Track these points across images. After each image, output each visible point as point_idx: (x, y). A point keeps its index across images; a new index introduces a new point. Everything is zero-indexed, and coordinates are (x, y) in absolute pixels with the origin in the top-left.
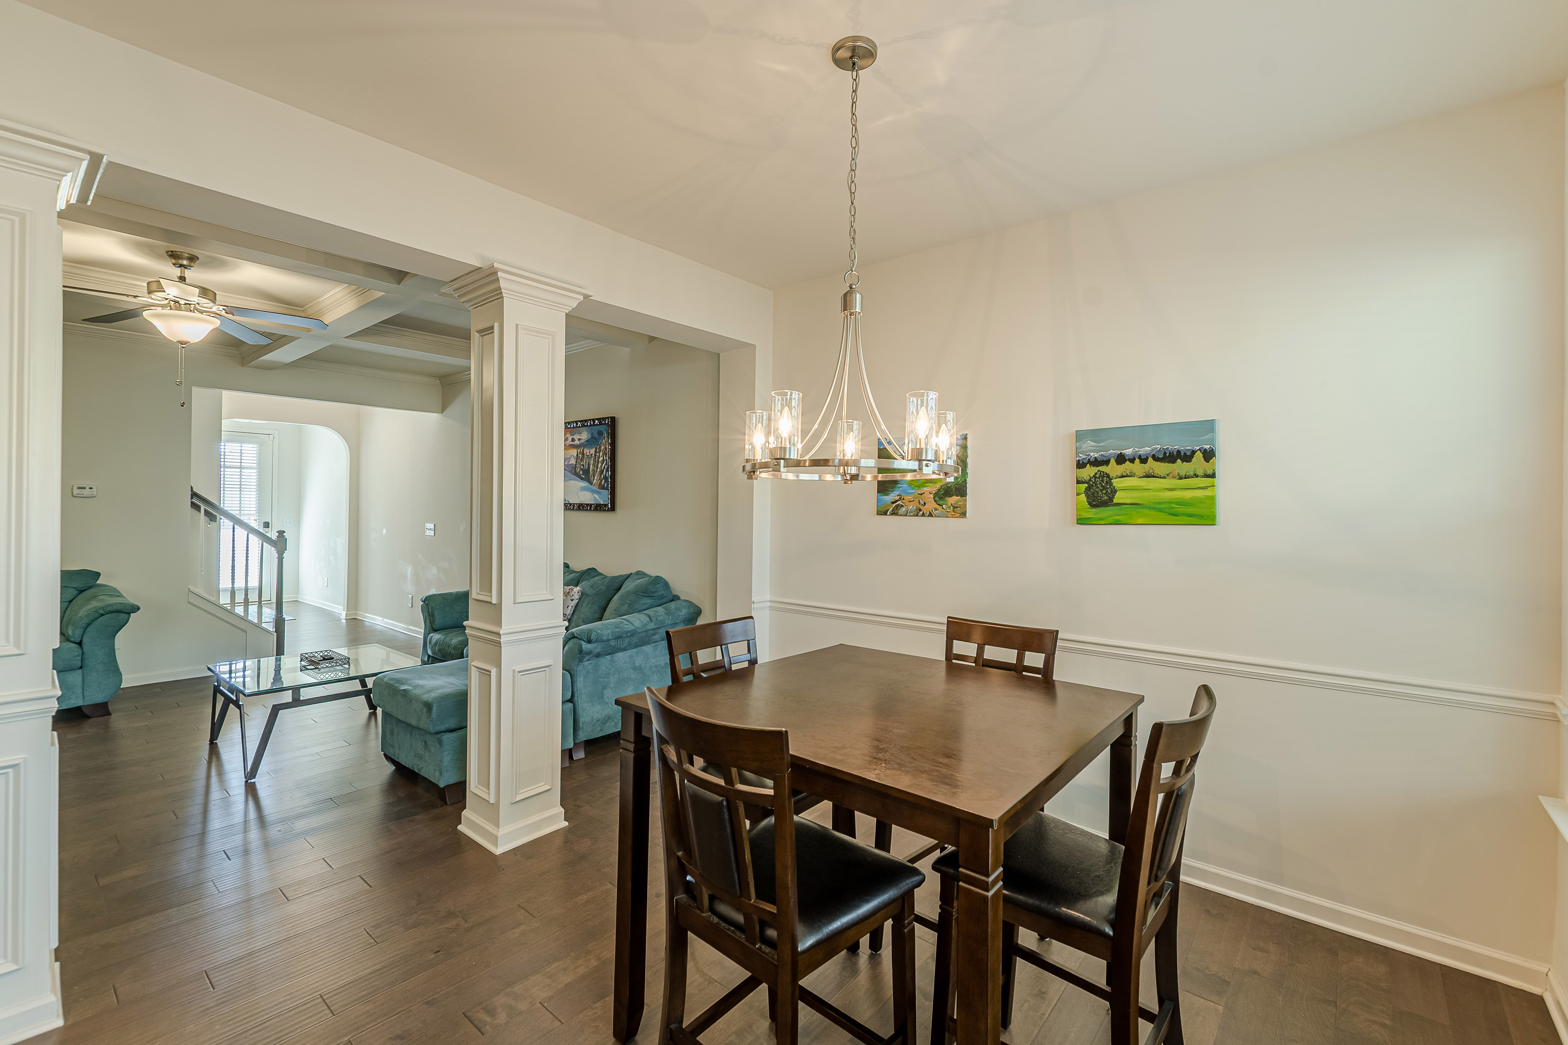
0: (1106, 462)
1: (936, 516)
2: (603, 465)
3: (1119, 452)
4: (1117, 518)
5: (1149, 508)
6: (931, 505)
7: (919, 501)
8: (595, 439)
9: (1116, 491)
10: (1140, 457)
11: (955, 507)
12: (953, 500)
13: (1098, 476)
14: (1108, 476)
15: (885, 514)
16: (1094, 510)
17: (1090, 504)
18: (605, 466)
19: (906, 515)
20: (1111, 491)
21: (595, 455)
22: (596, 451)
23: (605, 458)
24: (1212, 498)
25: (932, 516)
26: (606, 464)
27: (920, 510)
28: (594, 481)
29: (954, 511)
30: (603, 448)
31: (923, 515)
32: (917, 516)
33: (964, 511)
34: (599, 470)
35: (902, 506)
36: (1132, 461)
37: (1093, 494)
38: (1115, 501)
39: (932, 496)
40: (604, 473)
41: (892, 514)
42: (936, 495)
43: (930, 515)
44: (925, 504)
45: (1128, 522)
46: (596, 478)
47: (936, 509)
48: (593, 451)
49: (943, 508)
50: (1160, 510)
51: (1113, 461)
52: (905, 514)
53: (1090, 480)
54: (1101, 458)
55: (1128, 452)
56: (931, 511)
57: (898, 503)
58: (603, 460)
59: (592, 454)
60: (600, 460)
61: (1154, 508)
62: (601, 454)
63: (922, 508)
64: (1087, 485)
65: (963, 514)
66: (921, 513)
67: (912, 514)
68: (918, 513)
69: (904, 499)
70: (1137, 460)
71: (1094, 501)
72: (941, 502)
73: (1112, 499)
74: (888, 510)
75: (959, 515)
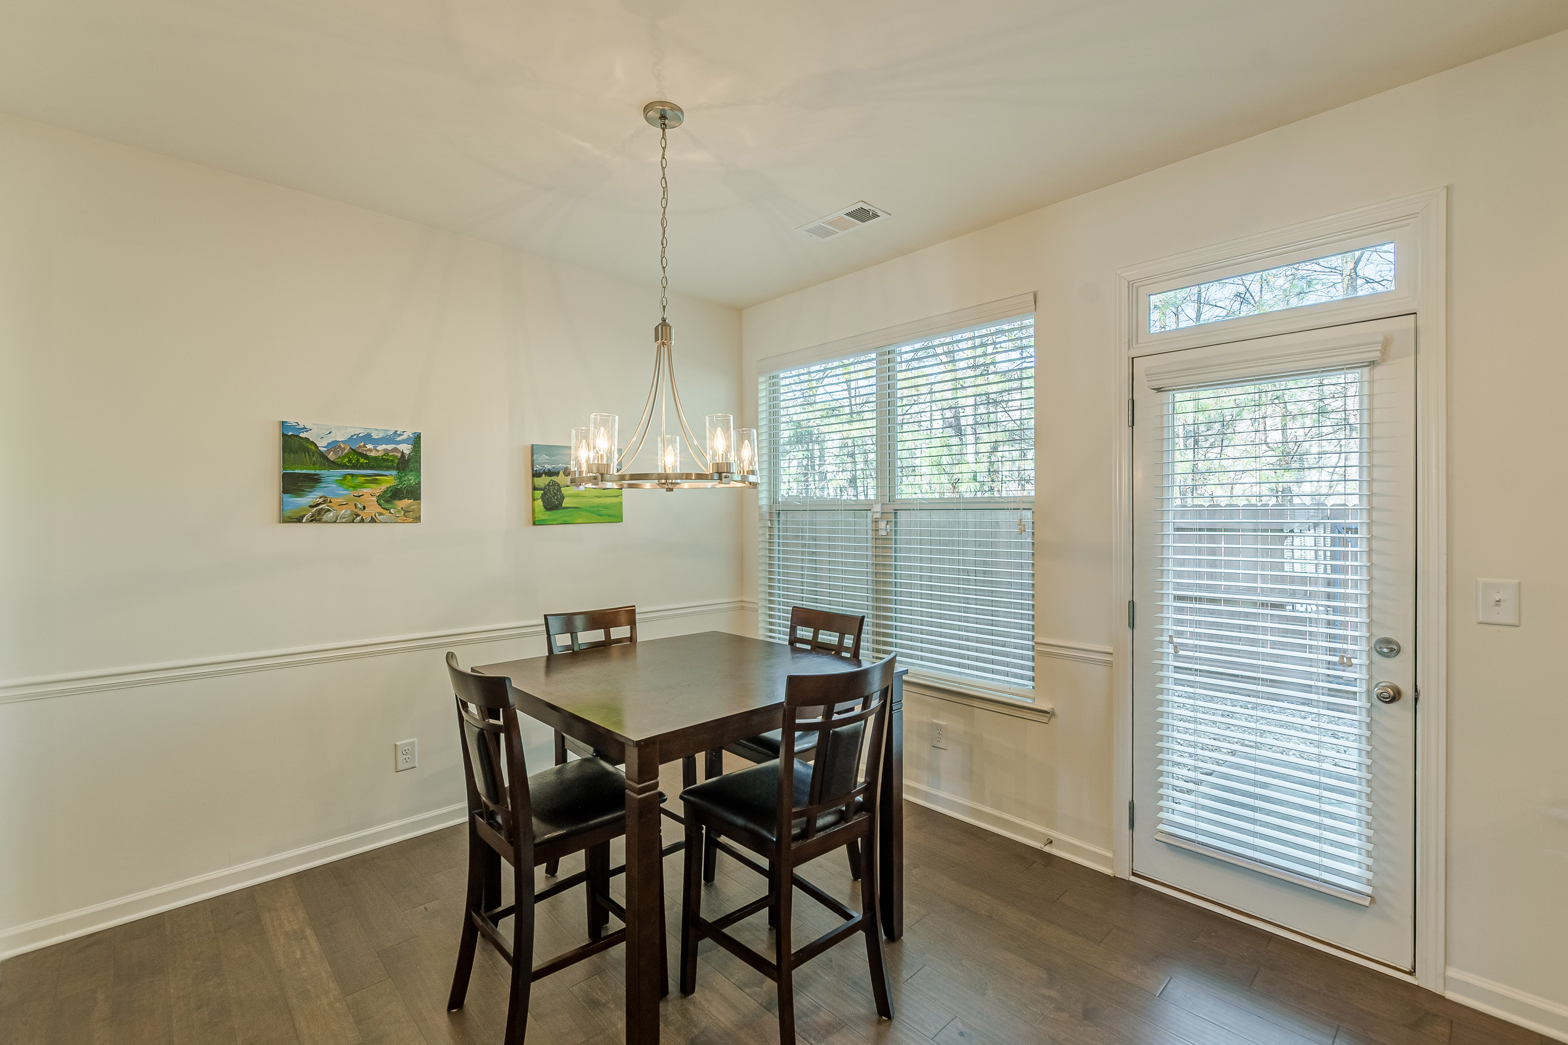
0: (557, 474)
1: (381, 522)
3: (565, 466)
4: (565, 519)
5: (586, 511)
6: (374, 509)
7: (355, 505)
9: (564, 498)
11: (406, 512)
12: (405, 503)
13: (551, 484)
14: (558, 485)
15: (299, 520)
16: (548, 513)
17: (545, 507)
19: (335, 522)
20: (561, 497)
24: (622, 504)
25: (376, 522)
27: (358, 515)
29: (405, 515)
31: (362, 521)
32: (353, 522)
33: (417, 515)
35: (329, 510)
37: (548, 499)
38: (563, 505)
39: (375, 499)
41: (313, 520)
42: (380, 497)
43: (373, 521)
44: (364, 508)
45: (573, 522)
47: (381, 514)
49: (390, 513)
50: (592, 512)
51: (561, 473)
52: (334, 520)
53: (545, 488)
54: (554, 470)
56: (374, 516)
57: (321, 507)
61: (589, 511)
63: (359, 512)
64: (543, 492)
65: (418, 519)
66: (359, 518)
67: (344, 520)
68: (354, 518)
69: (330, 502)
71: (548, 505)
72: (388, 506)
73: (561, 504)
74: (304, 516)
75: (411, 520)
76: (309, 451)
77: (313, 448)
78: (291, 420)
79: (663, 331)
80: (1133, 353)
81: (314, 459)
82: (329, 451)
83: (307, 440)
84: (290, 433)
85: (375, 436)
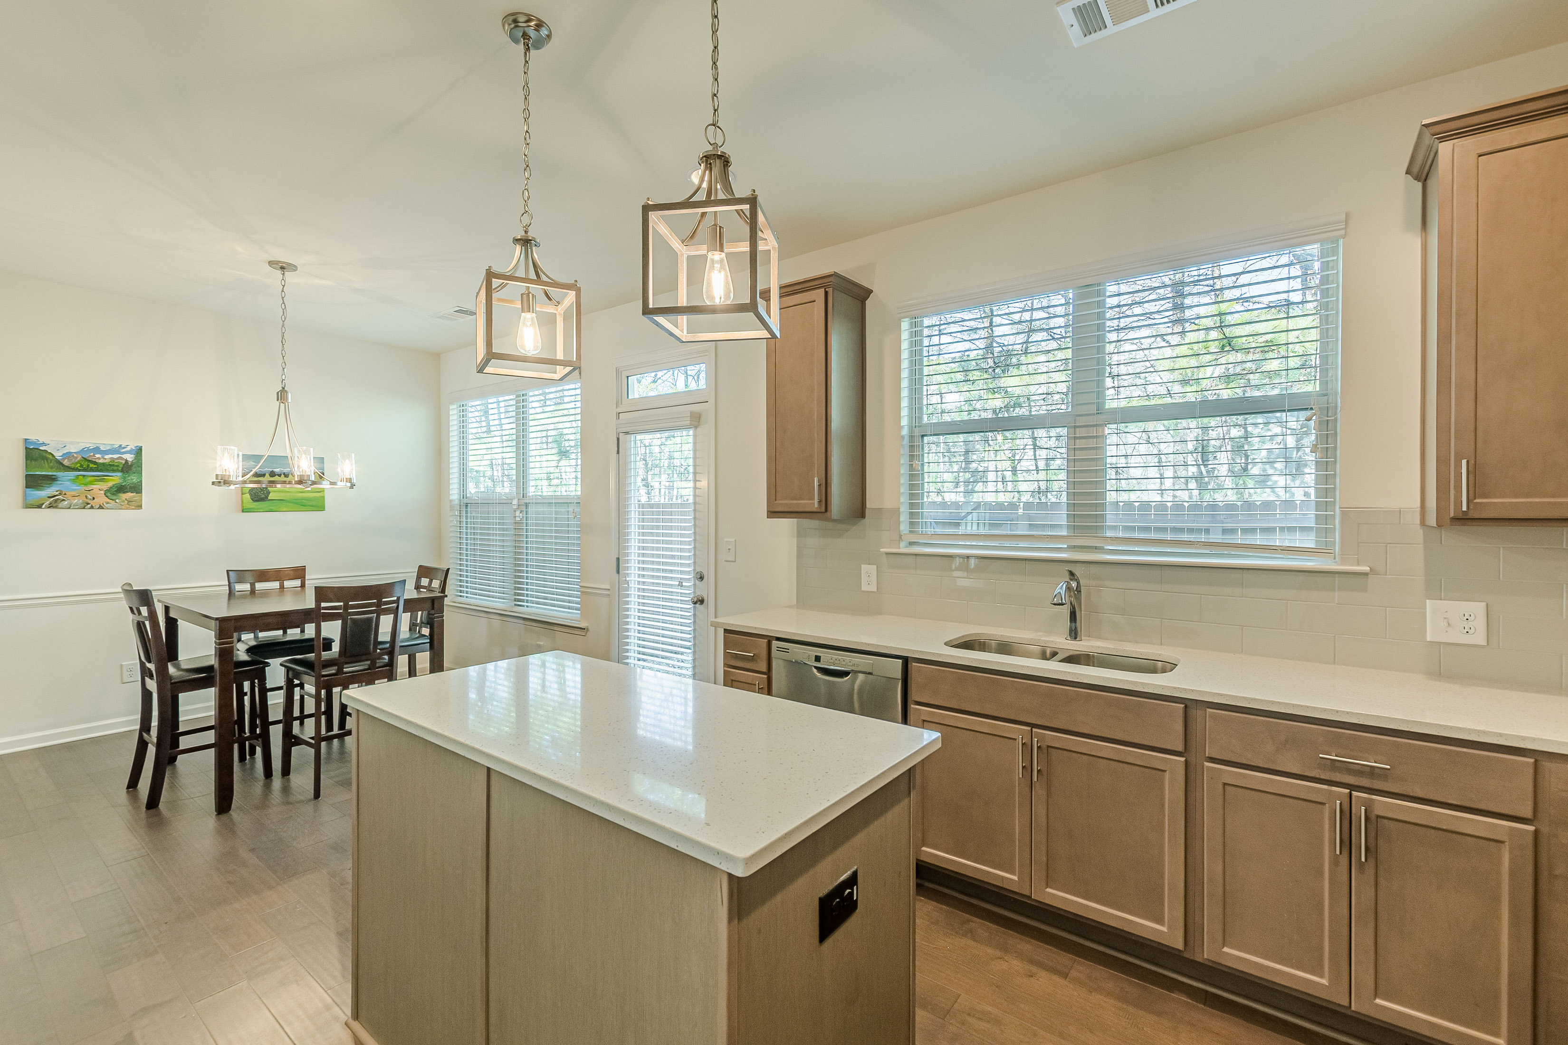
0: (263, 475)
1: (108, 509)
3: (271, 470)
4: (270, 508)
5: (290, 502)
6: (101, 499)
7: (86, 497)
9: (270, 493)
10: (284, 474)
11: (129, 502)
12: (129, 495)
15: (39, 507)
16: (256, 503)
17: (252, 500)
19: (69, 508)
20: (267, 492)
24: (324, 497)
25: (103, 508)
27: (88, 504)
29: (128, 504)
31: (92, 507)
32: (84, 508)
33: (139, 504)
35: (64, 500)
36: (280, 475)
37: (254, 494)
38: (269, 498)
39: (102, 492)
41: (51, 507)
42: (106, 492)
43: (101, 507)
44: (94, 498)
45: (278, 510)
47: (108, 503)
49: (116, 502)
50: (296, 503)
51: (267, 475)
52: (68, 506)
53: (252, 486)
54: (260, 473)
55: (277, 470)
56: (102, 505)
57: (57, 497)
61: (293, 502)
63: (89, 502)
64: (250, 488)
65: (140, 507)
66: (89, 506)
67: (77, 507)
68: (85, 506)
69: (65, 494)
70: (283, 476)
71: (255, 498)
72: (114, 498)
73: (267, 497)
74: (43, 504)
75: (134, 507)
76: (47, 459)
77: (50, 457)
78: (32, 437)
79: (282, 396)
80: (619, 410)
81: (52, 464)
82: (64, 459)
83: (46, 451)
84: (32, 447)
85: (102, 448)
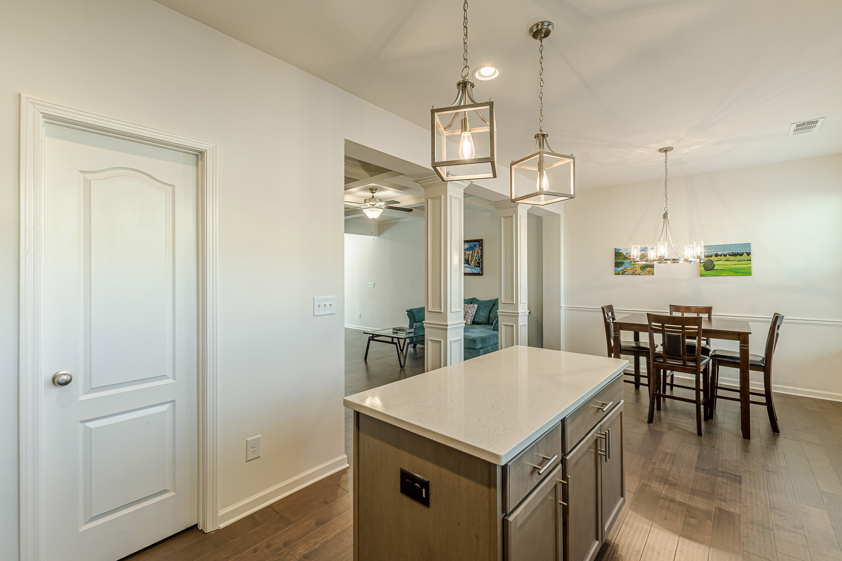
0: (711, 256)
1: (641, 275)
2: (477, 258)
3: (716, 253)
4: (716, 274)
5: (727, 271)
6: (639, 271)
7: (634, 270)
8: (472, 248)
9: (715, 266)
10: (724, 255)
11: (649, 272)
12: (649, 269)
13: (708, 261)
14: (712, 261)
15: (619, 274)
16: (707, 272)
17: (705, 270)
18: (478, 258)
19: (628, 275)
20: (713, 265)
21: (472, 254)
22: (472, 252)
23: (478, 255)
24: (750, 267)
25: (640, 275)
26: (478, 257)
27: (634, 273)
28: (471, 264)
30: (476, 251)
31: (636, 274)
32: (633, 275)
33: (653, 273)
34: (474, 260)
35: (626, 271)
36: (721, 256)
37: (706, 266)
38: (715, 269)
39: (639, 268)
40: (477, 261)
41: (622, 274)
42: (641, 267)
43: (639, 274)
44: (636, 271)
45: (720, 275)
46: (472, 263)
47: (641, 272)
48: (471, 252)
49: (644, 272)
50: (732, 271)
51: (713, 256)
53: (705, 262)
54: (709, 255)
55: (719, 253)
57: (624, 270)
58: (477, 256)
59: (470, 254)
60: (475, 256)
61: (729, 271)
62: (475, 253)
63: (635, 272)
64: (704, 264)
65: (653, 274)
66: (635, 274)
67: (630, 274)
68: (633, 274)
69: (627, 269)
70: (723, 256)
71: (707, 269)
72: (643, 270)
73: (713, 268)
74: (620, 273)
75: (651, 274)
76: (621, 255)
77: (622, 254)
78: (617, 248)
79: (665, 216)
81: (622, 257)
82: (626, 255)
83: (621, 252)
84: (617, 251)
